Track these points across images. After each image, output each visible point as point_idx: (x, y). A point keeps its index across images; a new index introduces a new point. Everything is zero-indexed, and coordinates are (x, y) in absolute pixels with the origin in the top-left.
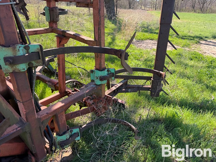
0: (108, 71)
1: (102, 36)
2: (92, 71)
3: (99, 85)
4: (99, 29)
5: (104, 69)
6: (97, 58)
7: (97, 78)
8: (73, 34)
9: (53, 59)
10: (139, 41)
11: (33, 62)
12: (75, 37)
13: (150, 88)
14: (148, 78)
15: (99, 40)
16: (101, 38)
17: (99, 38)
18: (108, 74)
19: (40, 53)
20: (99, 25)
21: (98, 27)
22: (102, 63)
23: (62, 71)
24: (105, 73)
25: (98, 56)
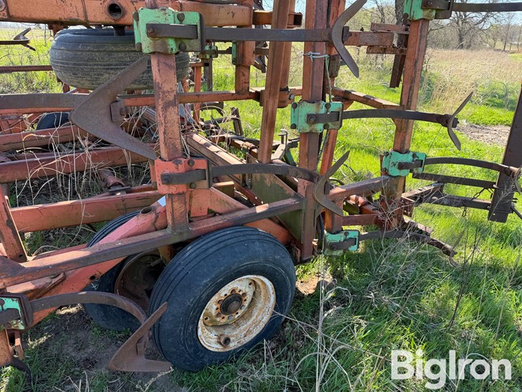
0: (414, 155)
1: (414, 99)
2: (387, 154)
3: (395, 177)
4: (411, 89)
5: (407, 152)
6: (400, 132)
7: (394, 165)
8: (364, 97)
9: (296, 142)
10: (476, 127)
11: (330, 124)
12: (365, 100)
13: (488, 204)
14: (486, 185)
15: (408, 104)
16: (411, 102)
17: (408, 101)
18: (413, 161)
19: (340, 113)
20: (412, 83)
21: (409, 86)
22: (406, 142)
23: (329, 154)
24: (408, 158)
25: (401, 129)
